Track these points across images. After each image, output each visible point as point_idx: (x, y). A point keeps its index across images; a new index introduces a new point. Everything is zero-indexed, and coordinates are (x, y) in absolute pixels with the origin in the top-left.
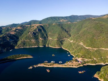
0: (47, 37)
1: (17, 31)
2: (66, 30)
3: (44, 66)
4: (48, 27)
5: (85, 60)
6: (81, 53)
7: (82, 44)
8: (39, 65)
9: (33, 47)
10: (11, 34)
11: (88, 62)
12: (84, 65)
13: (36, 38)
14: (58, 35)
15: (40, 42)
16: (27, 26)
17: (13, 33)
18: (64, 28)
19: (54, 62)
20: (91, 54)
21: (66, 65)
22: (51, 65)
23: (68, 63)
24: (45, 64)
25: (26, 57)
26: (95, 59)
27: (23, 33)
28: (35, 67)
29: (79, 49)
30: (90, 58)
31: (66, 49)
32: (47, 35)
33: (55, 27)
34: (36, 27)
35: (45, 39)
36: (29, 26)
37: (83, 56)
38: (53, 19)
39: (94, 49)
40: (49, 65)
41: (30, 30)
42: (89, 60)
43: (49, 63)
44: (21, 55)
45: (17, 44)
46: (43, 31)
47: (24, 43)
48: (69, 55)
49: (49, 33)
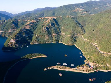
0: (61, 32)
1: (31, 24)
2: (80, 25)
3: (57, 69)
4: (62, 21)
5: (97, 66)
6: (93, 57)
7: (97, 45)
8: (52, 68)
9: (46, 43)
10: (26, 29)
11: (100, 68)
12: (95, 70)
13: (50, 34)
14: (71, 30)
15: (53, 37)
16: (40, 18)
17: (28, 28)
18: (79, 22)
19: (66, 64)
20: (105, 59)
21: (77, 70)
22: (63, 69)
23: (80, 67)
24: (58, 66)
25: (40, 57)
26: (108, 65)
27: (37, 27)
28: (49, 69)
29: (93, 51)
30: (103, 64)
31: (79, 48)
32: (60, 30)
33: (69, 20)
34: (49, 21)
35: (58, 35)
36: (42, 18)
37: (95, 61)
38: (67, 8)
39: (108, 53)
40: (61, 68)
41: (44, 24)
42: (102, 66)
43: (61, 66)
44: (36, 54)
45: (32, 39)
46: (56, 25)
47: (38, 39)
48: (81, 57)
49: (62, 28)
